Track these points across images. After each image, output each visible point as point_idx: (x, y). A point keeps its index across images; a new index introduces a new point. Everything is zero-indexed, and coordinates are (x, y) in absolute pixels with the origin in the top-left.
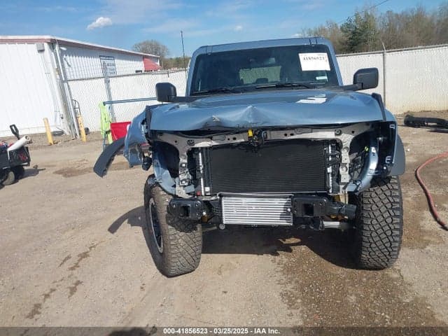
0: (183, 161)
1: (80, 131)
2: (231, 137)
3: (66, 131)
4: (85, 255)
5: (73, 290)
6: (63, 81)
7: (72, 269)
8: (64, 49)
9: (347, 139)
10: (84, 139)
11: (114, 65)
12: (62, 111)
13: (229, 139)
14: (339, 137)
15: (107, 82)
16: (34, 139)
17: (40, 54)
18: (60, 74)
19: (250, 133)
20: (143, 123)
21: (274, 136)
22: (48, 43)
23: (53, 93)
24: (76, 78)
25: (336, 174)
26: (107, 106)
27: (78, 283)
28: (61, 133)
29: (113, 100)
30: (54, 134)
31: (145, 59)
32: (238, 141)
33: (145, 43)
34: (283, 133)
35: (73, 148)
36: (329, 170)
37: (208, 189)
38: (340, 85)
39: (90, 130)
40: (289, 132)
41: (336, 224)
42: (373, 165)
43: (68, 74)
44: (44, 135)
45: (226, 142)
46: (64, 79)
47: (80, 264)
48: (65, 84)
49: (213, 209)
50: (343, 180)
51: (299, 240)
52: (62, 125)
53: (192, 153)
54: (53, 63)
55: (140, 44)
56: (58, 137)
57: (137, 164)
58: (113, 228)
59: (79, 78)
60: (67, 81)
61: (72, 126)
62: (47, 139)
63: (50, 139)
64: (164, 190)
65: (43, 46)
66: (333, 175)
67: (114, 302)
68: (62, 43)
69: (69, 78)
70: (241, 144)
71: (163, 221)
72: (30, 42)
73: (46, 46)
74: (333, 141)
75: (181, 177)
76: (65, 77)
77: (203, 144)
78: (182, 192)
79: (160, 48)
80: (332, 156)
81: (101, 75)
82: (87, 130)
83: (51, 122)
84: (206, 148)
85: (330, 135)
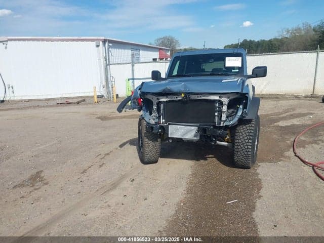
0: (155, 107)
1: (113, 96)
2: (175, 97)
3: (105, 95)
4: (108, 154)
5: (101, 166)
6: (108, 65)
7: (101, 159)
8: (111, 45)
9: (225, 100)
10: (115, 101)
11: (139, 54)
12: (104, 83)
13: (174, 98)
14: (221, 99)
15: (133, 66)
16: (86, 99)
17: (97, 48)
18: (106, 60)
19: (183, 95)
20: (139, 89)
21: (193, 97)
22: (102, 41)
23: (101, 71)
24: (115, 63)
25: (220, 116)
26: (131, 81)
27: (104, 164)
28: (102, 97)
29: (135, 77)
30: (98, 97)
31: (160, 51)
32: (178, 99)
33: (164, 37)
34: (197, 96)
35: (108, 106)
36: (216, 114)
37: (164, 121)
38: (245, 74)
39: (119, 96)
40: (199, 96)
41: (226, 144)
42: (240, 113)
43: (111, 61)
44: (93, 97)
45: (173, 99)
46: (108, 63)
47: (105, 157)
48: (108, 67)
49: (165, 130)
50: (222, 119)
51: (213, 156)
52: (103, 92)
53: (159, 104)
54: (103, 53)
55: (161, 38)
56: (100, 99)
57: (135, 108)
58: (121, 146)
59: (117, 63)
60: (109, 64)
61: (108, 92)
62: (94, 100)
63: (96, 100)
64: (145, 121)
65: (99, 43)
66: (218, 117)
67: (118, 171)
68: (110, 41)
69: (111, 63)
70: (179, 100)
71: (143, 135)
72: (92, 40)
73: (101, 43)
74: (219, 101)
75: (153, 115)
76: (109, 62)
77: (163, 99)
78: (153, 122)
79: (173, 42)
80: (219, 108)
81: (131, 62)
82: (117, 95)
83: (98, 90)
84: (165, 102)
85: (216, 98)
